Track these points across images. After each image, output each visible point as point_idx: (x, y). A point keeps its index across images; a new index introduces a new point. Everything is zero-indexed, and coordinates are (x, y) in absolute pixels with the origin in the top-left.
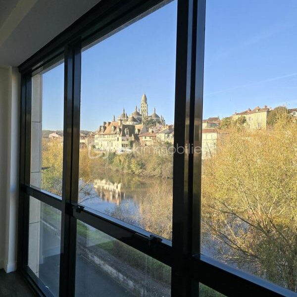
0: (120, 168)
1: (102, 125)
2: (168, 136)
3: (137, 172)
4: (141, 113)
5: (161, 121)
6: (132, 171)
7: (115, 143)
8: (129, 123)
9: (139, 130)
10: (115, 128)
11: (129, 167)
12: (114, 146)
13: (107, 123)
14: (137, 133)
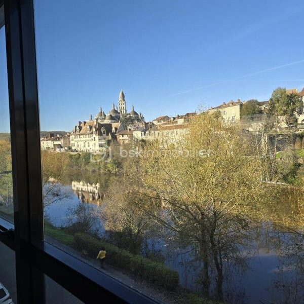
0: (96, 169)
1: (78, 125)
2: (145, 133)
3: (113, 172)
4: (119, 111)
5: (140, 118)
6: (109, 171)
7: (92, 143)
8: (107, 121)
9: (116, 129)
10: (91, 128)
11: (106, 167)
12: (91, 146)
13: (83, 123)
14: (115, 132)
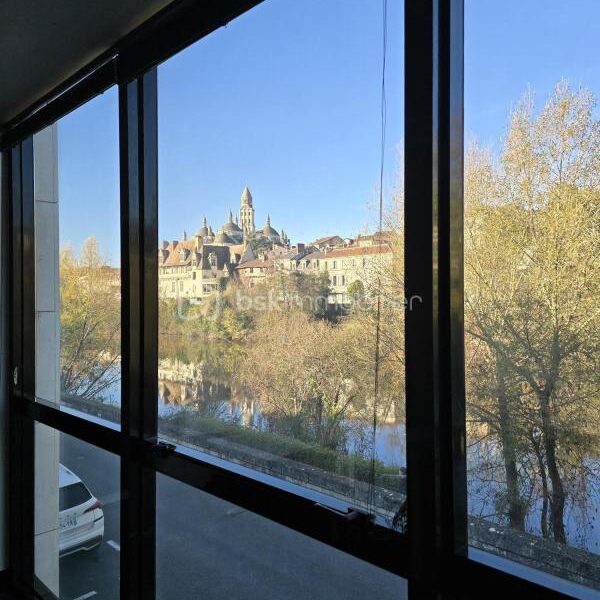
0: (200, 331)
1: (161, 247)
2: (298, 263)
3: (236, 336)
4: (240, 227)
5: (282, 242)
6: (227, 334)
7: (188, 284)
8: (218, 243)
9: (238, 257)
10: (188, 253)
11: (220, 327)
12: (186, 290)
13: (171, 244)
14: (235, 262)
